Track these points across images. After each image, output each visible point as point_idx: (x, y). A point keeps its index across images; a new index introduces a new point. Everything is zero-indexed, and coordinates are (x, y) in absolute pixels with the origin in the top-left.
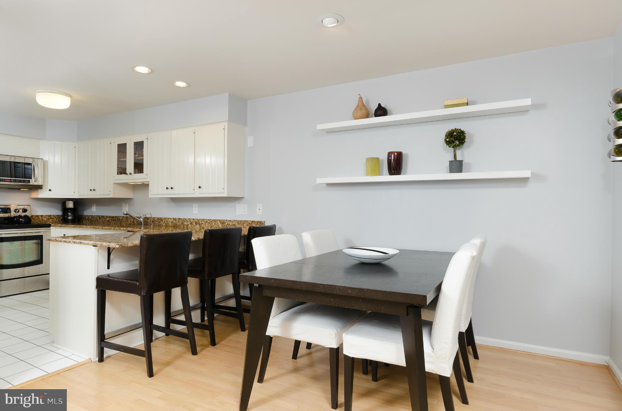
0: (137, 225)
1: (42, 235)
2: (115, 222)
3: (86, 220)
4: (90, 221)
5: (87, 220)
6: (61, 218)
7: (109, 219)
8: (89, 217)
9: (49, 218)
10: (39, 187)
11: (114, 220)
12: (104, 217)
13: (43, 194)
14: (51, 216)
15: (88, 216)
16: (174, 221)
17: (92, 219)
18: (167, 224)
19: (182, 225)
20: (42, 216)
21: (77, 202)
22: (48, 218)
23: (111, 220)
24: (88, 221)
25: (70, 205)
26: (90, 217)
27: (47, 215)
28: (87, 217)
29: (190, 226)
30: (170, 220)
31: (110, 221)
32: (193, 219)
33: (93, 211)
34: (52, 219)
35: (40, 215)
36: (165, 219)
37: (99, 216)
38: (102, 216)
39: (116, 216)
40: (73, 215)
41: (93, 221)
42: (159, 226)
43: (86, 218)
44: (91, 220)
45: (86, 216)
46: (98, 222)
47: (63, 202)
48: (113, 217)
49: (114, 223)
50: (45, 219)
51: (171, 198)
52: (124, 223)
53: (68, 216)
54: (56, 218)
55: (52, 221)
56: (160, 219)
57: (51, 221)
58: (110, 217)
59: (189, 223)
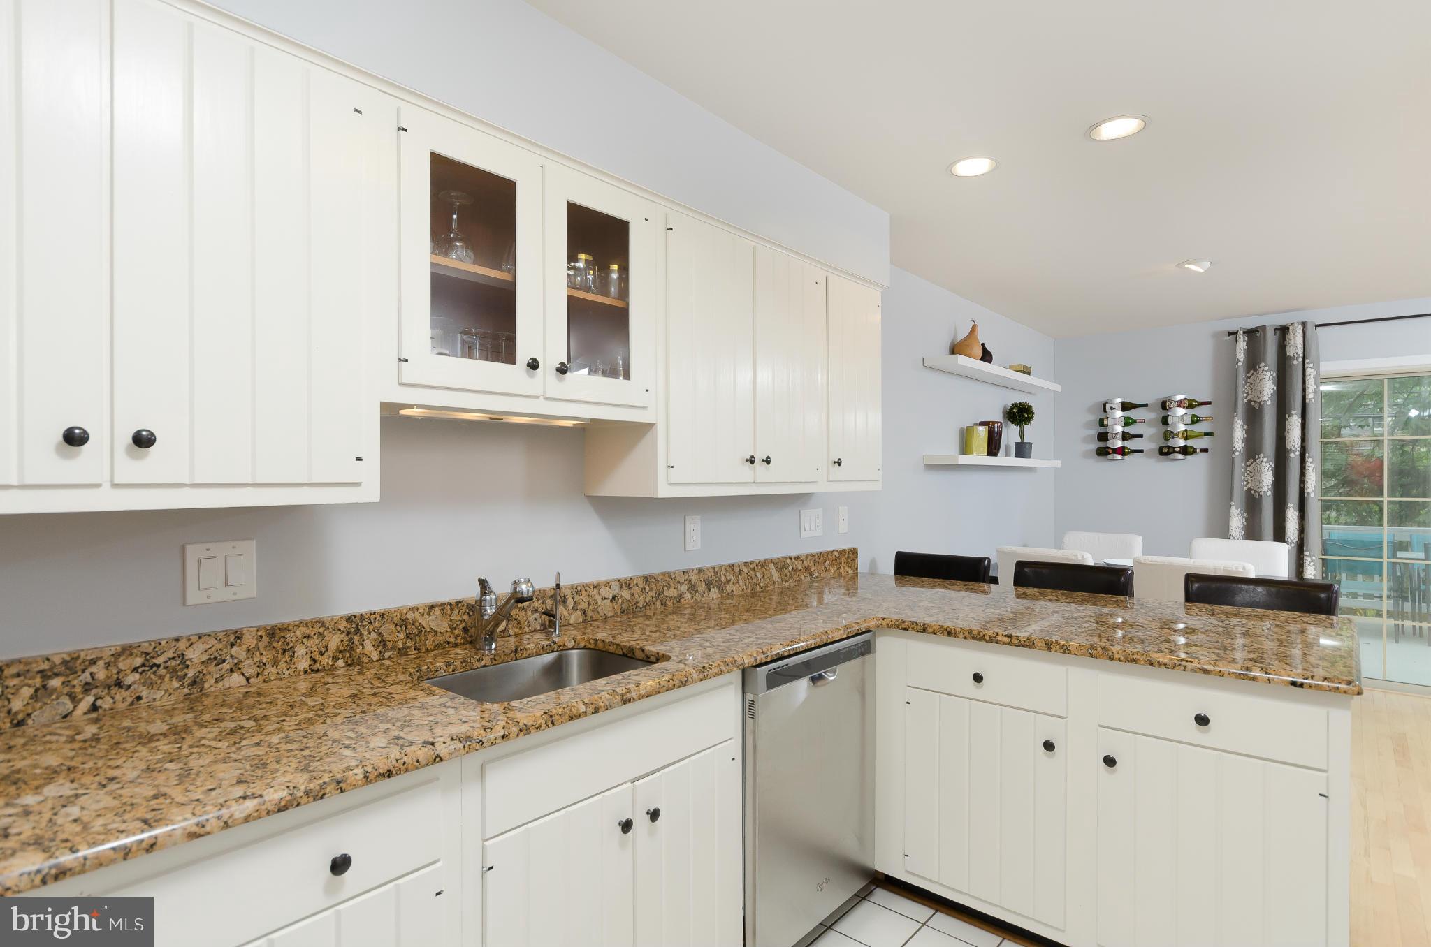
30: (603, 591)
32: (699, 571)
36: (577, 590)
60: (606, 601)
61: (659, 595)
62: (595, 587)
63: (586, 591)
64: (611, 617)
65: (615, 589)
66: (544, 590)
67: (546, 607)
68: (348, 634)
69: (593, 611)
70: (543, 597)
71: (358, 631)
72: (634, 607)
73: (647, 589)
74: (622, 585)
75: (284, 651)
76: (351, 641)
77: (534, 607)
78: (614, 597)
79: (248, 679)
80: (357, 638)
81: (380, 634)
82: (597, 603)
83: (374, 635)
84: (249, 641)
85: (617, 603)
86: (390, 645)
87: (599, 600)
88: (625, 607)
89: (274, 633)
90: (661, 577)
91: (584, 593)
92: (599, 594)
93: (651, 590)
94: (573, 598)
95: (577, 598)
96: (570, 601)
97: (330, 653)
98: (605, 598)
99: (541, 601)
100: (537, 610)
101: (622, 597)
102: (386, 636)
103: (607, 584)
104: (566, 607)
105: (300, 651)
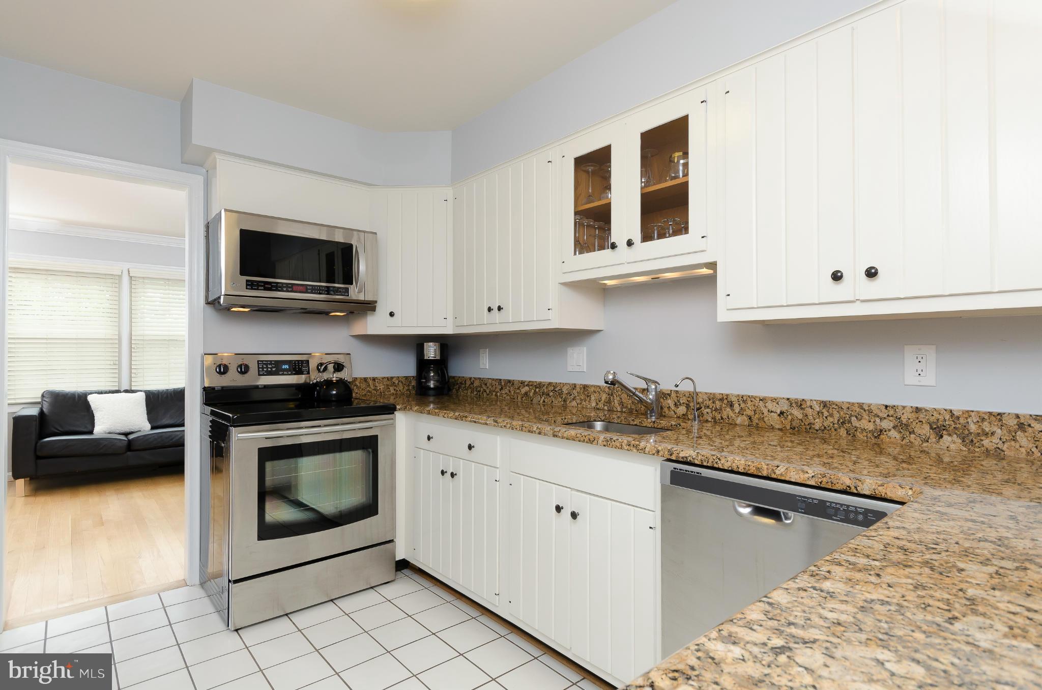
0: (622, 412)
1: (377, 436)
2: (546, 400)
3: (467, 390)
4: (475, 393)
5: (469, 391)
6: (414, 383)
7: (527, 388)
8: (472, 384)
9: (389, 383)
10: (368, 307)
11: (543, 393)
12: (513, 384)
13: (376, 324)
14: (392, 378)
15: (470, 379)
16: (797, 413)
17: (481, 387)
18: (755, 421)
19: (843, 432)
20: (374, 379)
21: (448, 344)
22: (387, 385)
23: (535, 392)
24: (471, 392)
25: (431, 351)
26: (477, 383)
27: (384, 377)
28: (468, 383)
29: (898, 436)
30: (770, 405)
31: (531, 394)
32: (918, 410)
33: (482, 366)
34: (395, 386)
35: (370, 378)
36: (743, 399)
37: (500, 380)
38: (509, 381)
39: (550, 384)
40: (439, 376)
41: (485, 394)
42: (715, 422)
43: (466, 384)
44: (479, 391)
45: (464, 380)
46: (496, 395)
47: (417, 342)
48: (540, 385)
49: (544, 401)
50: (382, 387)
51: (764, 323)
52: (574, 403)
53: (428, 380)
54: (402, 383)
55: (395, 392)
56: (721, 400)
57: (392, 391)
58: (530, 384)
59: (886, 424)
60: (773, 414)
61: (843, 423)
62: (761, 400)
63: (752, 401)
64: (779, 429)
65: (785, 407)
66: (714, 394)
67: (716, 406)
68: (609, 395)
69: (759, 419)
70: (713, 398)
71: (612, 395)
72: (808, 427)
73: (826, 414)
74: (791, 404)
75: (588, 396)
76: (610, 398)
77: (706, 404)
78: (782, 413)
79: (578, 404)
80: (612, 397)
81: (621, 398)
82: (763, 414)
83: (618, 398)
84: (578, 389)
85: (786, 419)
86: (625, 405)
87: (765, 411)
88: (794, 424)
89: (585, 387)
90: (848, 405)
91: (749, 402)
92: (766, 407)
93: (831, 415)
94: (739, 405)
95: (743, 405)
96: (736, 406)
97: (602, 401)
98: (772, 412)
99: (711, 401)
100: (708, 407)
101: (791, 414)
102: (624, 401)
103: (774, 400)
104: (733, 410)
105: (593, 398)
